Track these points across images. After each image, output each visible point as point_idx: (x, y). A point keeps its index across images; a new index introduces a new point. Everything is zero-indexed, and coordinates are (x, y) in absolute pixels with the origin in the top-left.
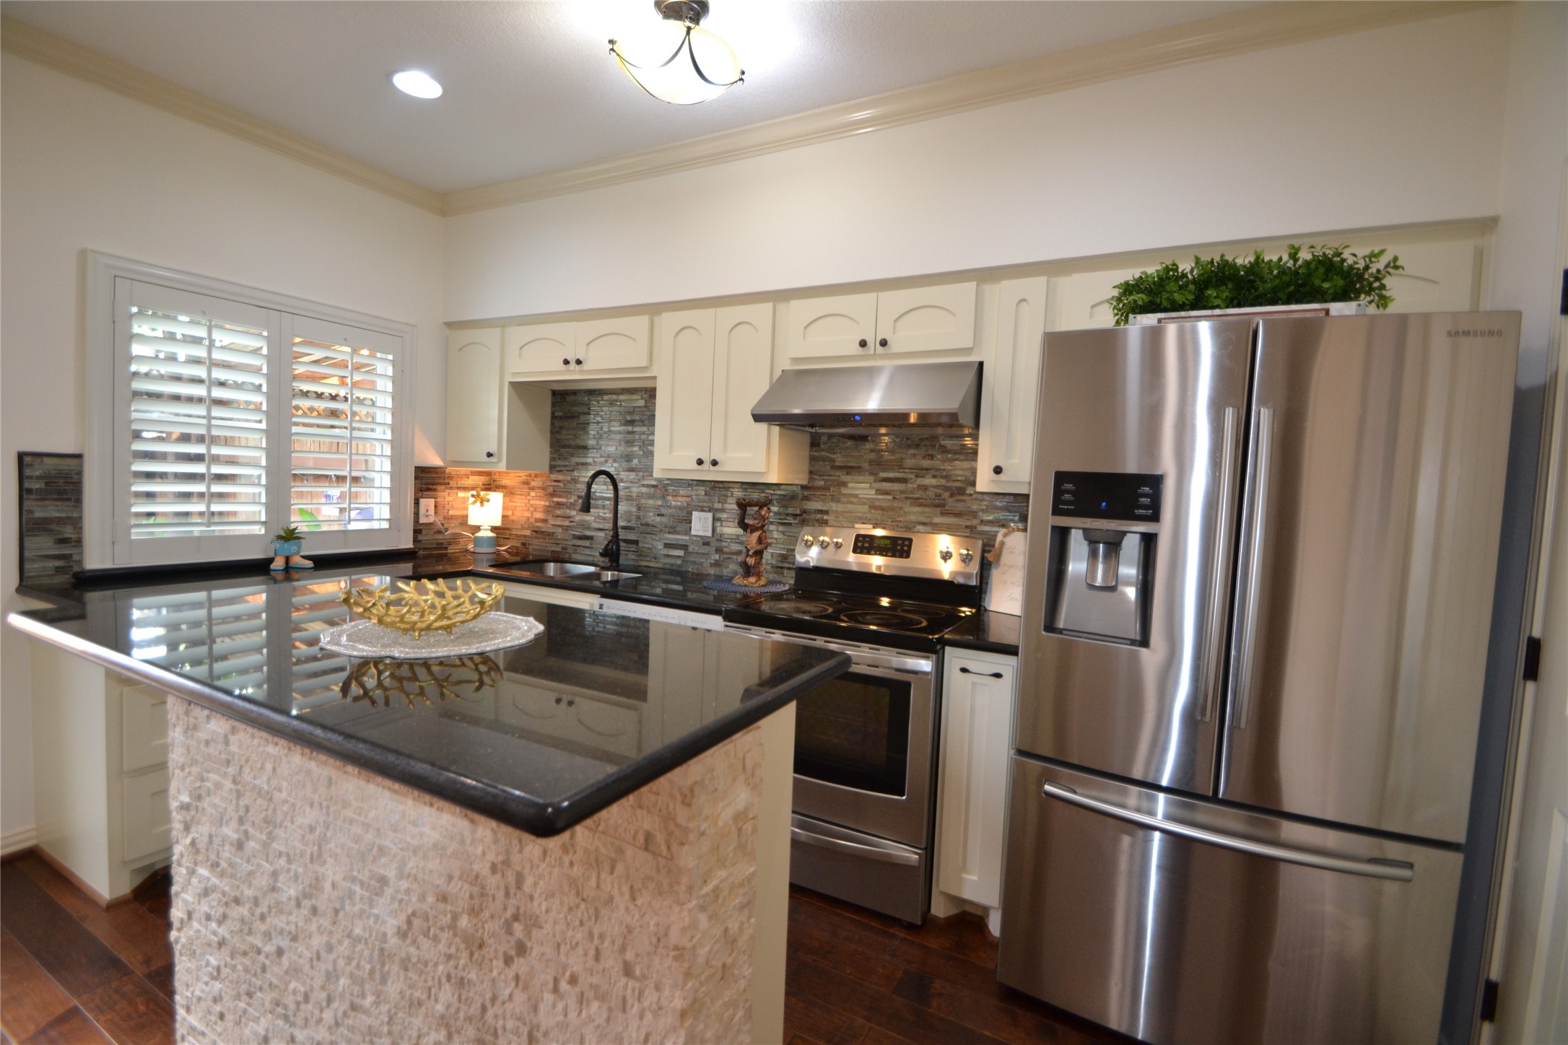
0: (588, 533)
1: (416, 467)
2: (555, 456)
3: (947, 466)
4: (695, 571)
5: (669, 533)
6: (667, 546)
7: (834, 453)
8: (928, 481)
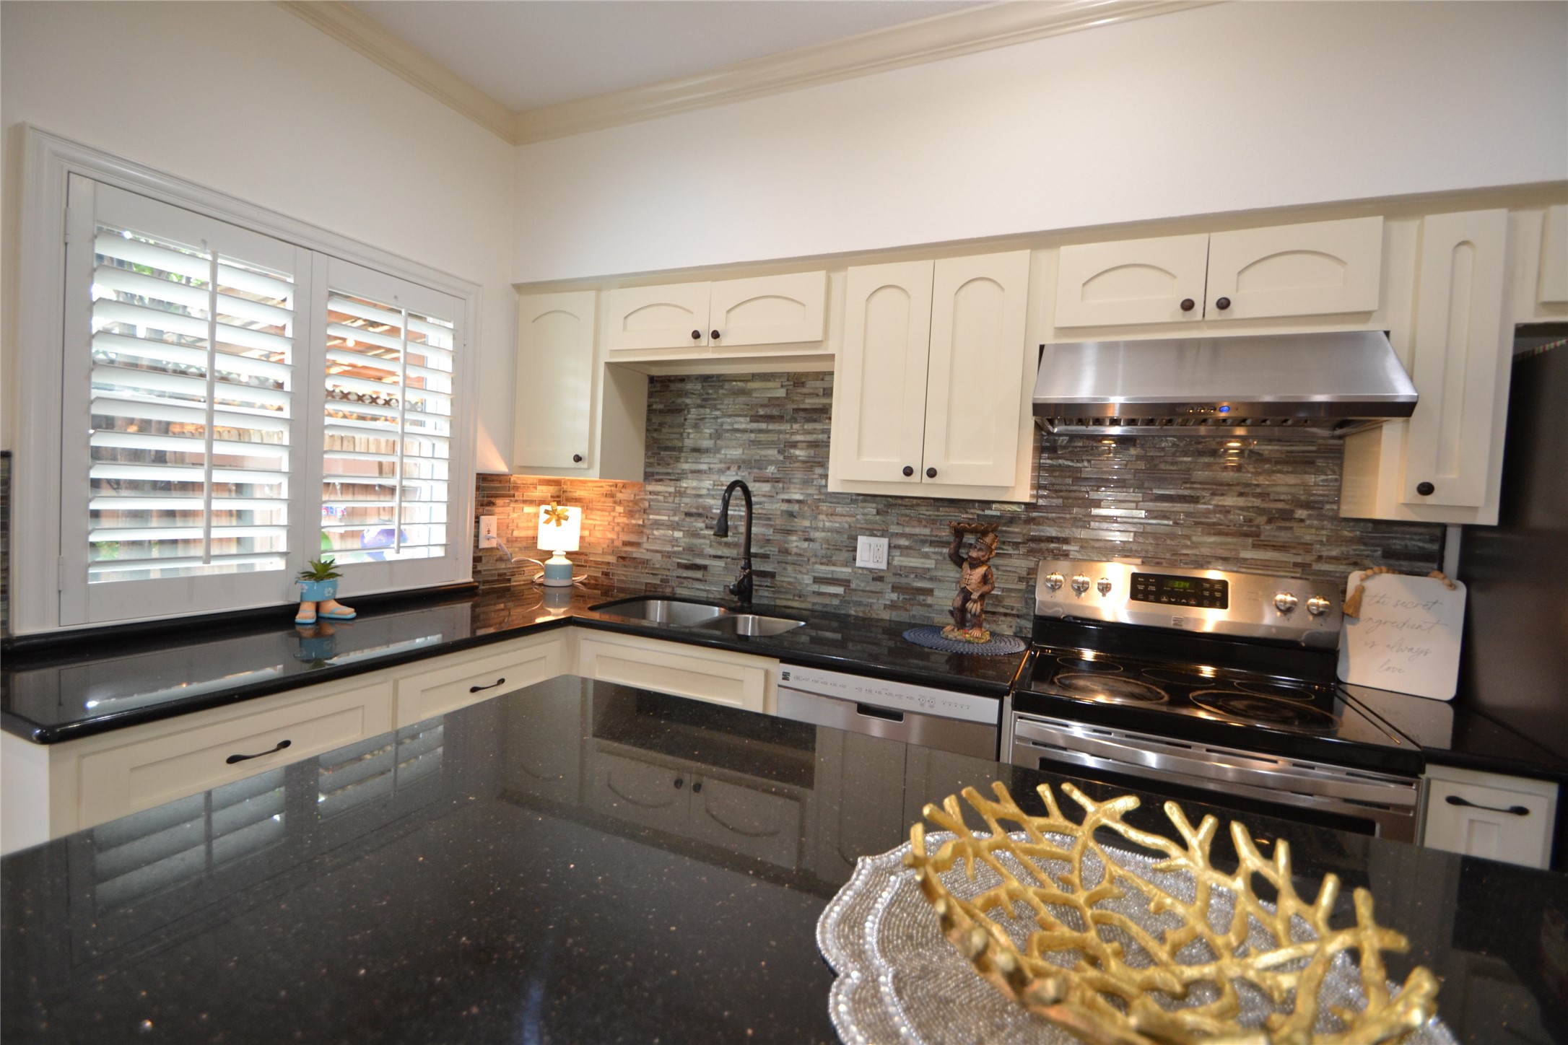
0: (699, 561)
1: (478, 474)
2: (651, 460)
3: (1262, 480)
4: (861, 615)
5: (822, 564)
7: (1078, 461)
8: (1229, 501)
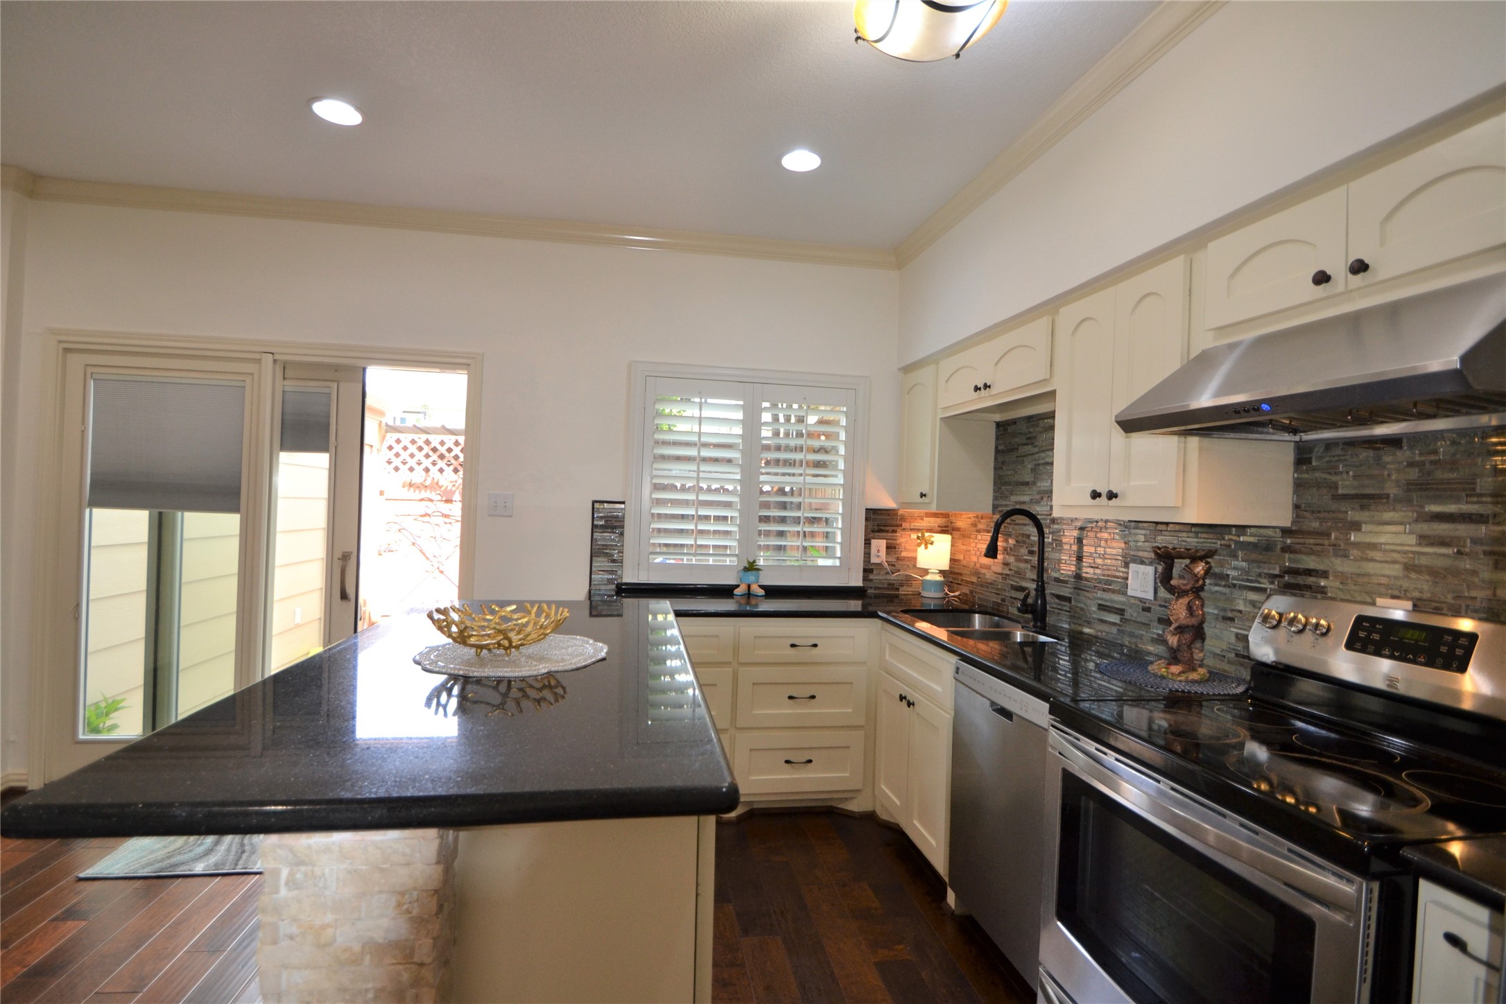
0: (1023, 584)
1: (866, 509)
4: (1133, 646)
6: (1102, 607)
7: (1337, 474)
